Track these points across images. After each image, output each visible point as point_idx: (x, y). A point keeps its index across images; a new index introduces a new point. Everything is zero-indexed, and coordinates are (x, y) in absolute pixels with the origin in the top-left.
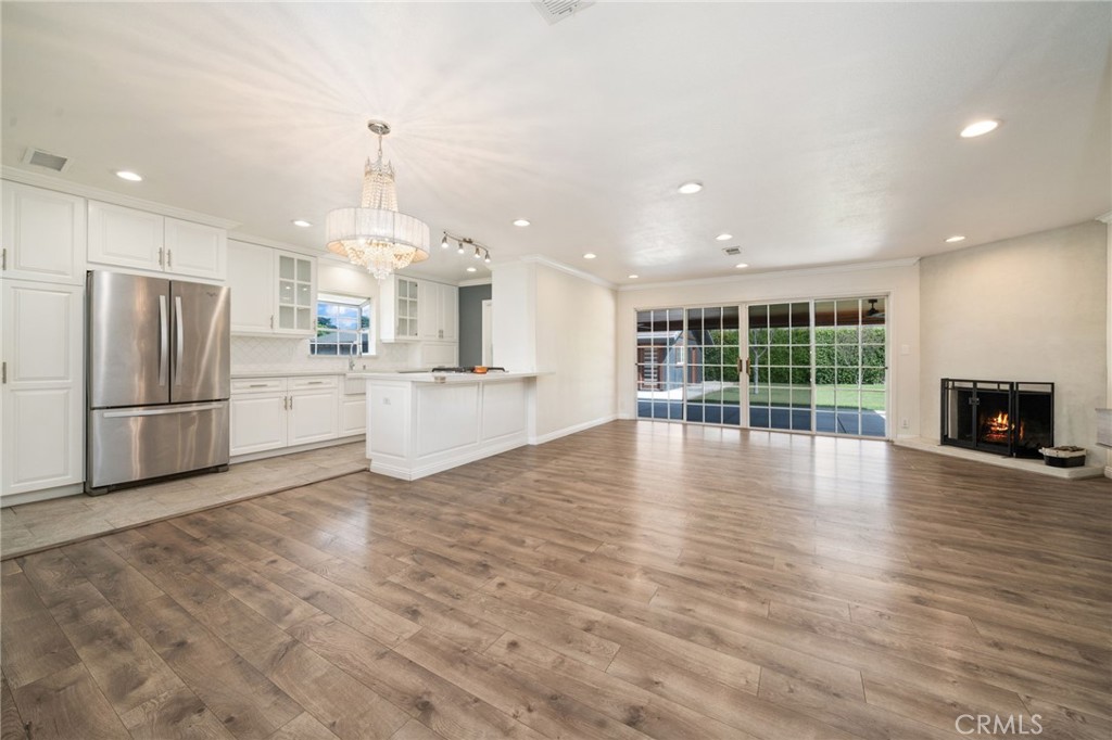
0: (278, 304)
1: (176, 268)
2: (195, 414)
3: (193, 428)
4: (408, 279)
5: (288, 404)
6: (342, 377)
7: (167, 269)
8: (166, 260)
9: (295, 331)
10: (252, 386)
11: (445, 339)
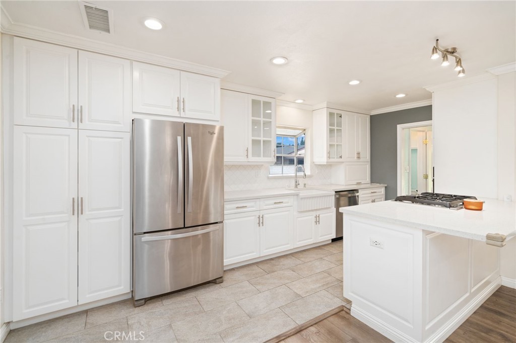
0: (251, 138)
1: (188, 114)
2: (200, 236)
3: (200, 247)
4: (335, 112)
5: (261, 221)
6: (296, 197)
7: (183, 115)
8: (182, 107)
9: (261, 159)
10: (237, 208)
11: (362, 160)
